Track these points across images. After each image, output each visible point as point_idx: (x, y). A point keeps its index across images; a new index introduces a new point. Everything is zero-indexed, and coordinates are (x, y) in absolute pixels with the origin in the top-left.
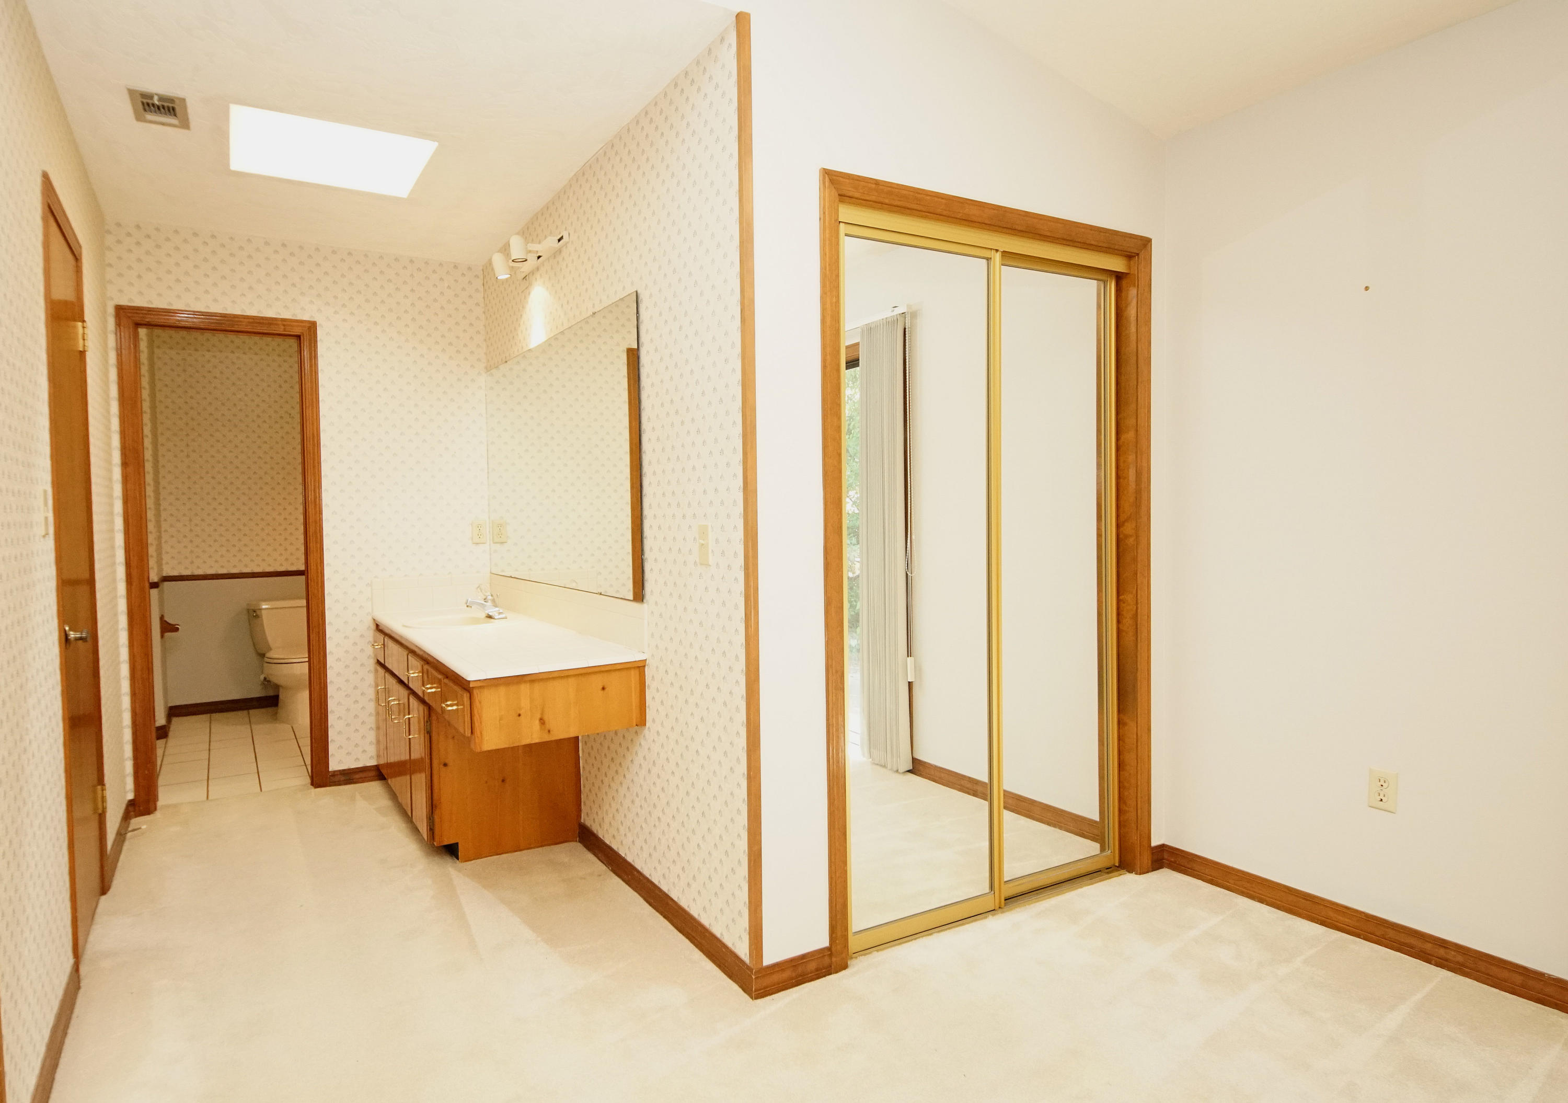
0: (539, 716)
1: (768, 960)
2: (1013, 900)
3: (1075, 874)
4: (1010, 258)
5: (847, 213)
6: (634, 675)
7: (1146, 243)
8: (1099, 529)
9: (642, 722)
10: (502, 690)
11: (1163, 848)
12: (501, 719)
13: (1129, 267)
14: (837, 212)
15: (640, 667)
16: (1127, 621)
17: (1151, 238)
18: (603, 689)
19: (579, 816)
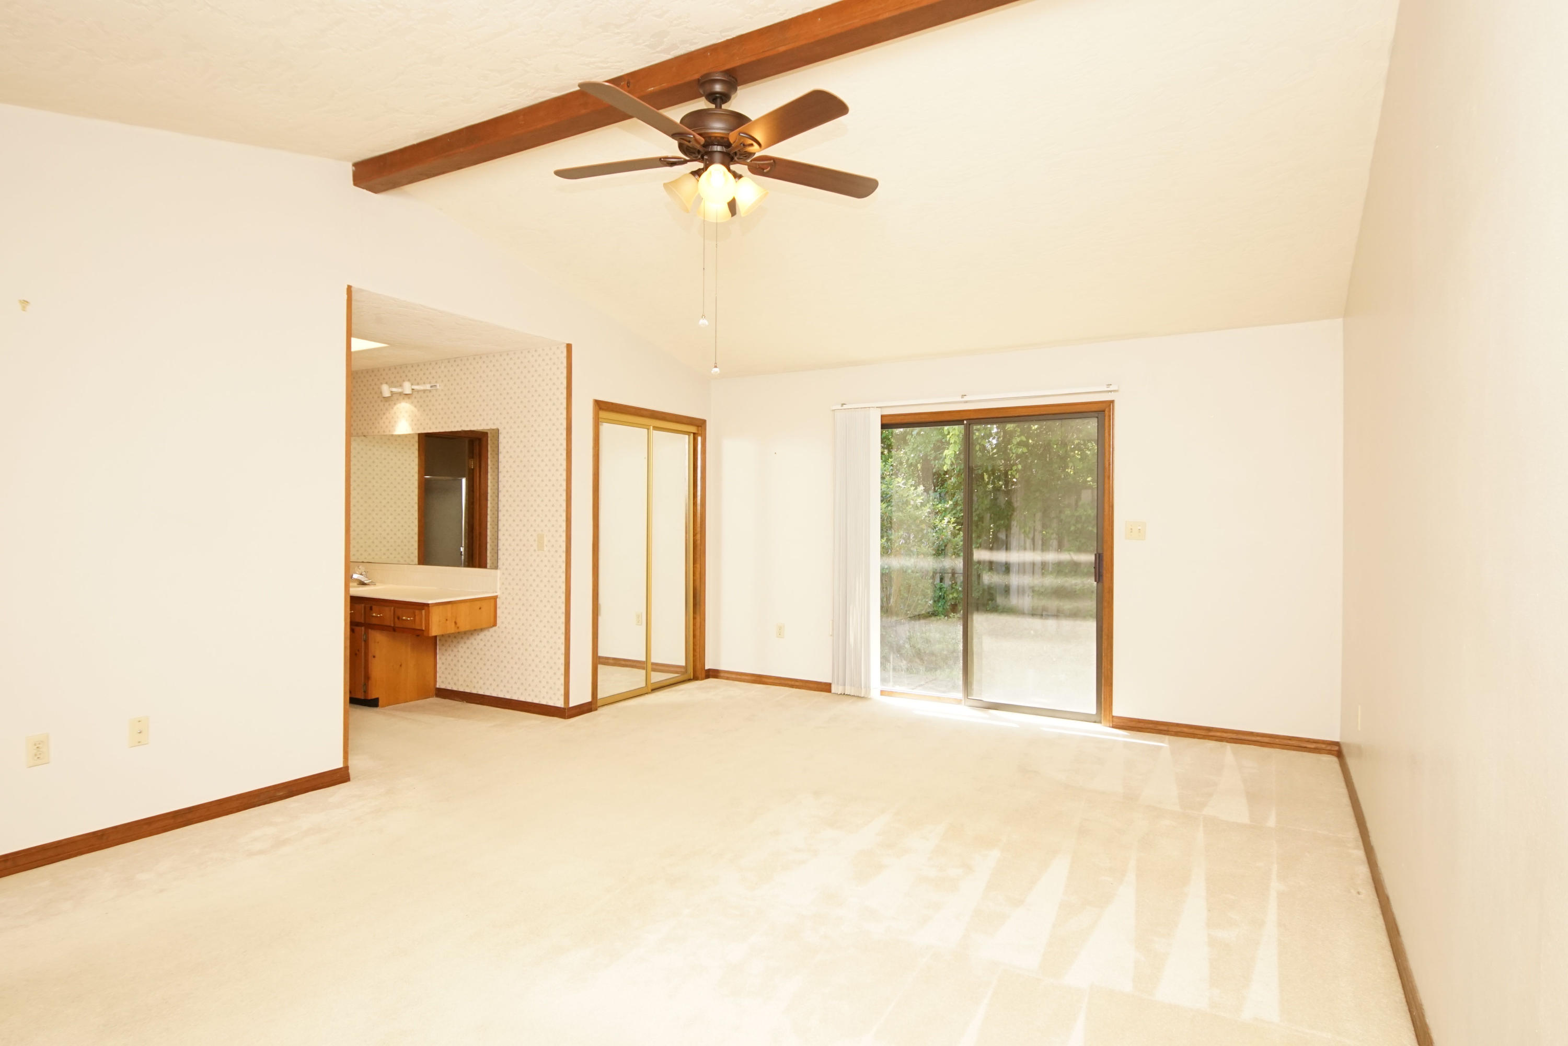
0: (454, 621)
1: (571, 705)
2: (654, 690)
3: (673, 682)
4: (656, 428)
5: (603, 414)
6: (493, 601)
7: (704, 422)
8: (686, 537)
9: (495, 624)
10: (441, 607)
11: (709, 670)
12: (440, 621)
13: (698, 431)
14: (598, 414)
15: (495, 598)
16: (698, 576)
17: (705, 418)
18: (480, 608)
19: (435, 681)
